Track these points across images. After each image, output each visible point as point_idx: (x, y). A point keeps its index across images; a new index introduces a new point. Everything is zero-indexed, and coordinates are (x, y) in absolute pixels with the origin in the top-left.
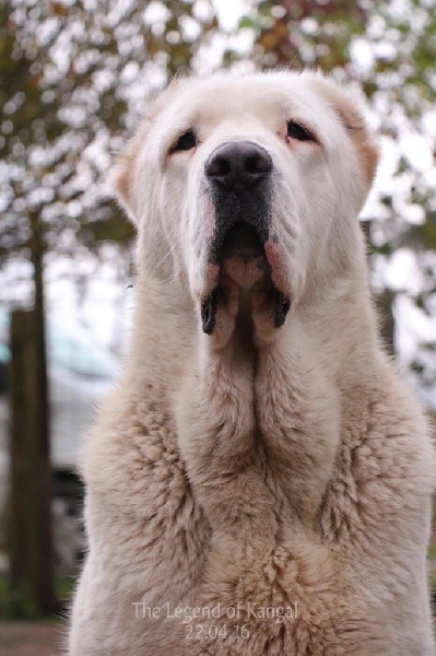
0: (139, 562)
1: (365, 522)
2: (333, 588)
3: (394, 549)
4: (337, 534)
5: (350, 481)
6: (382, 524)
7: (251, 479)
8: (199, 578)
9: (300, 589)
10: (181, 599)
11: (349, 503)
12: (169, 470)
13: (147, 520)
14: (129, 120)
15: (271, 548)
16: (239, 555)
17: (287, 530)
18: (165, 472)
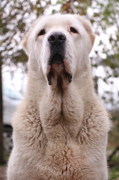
0: (28, 150)
1: (89, 139)
2: (81, 157)
3: (97, 147)
4: (82, 142)
5: (86, 128)
6: (94, 140)
7: (59, 126)
8: (44, 154)
9: (71, 157)
10: (39, 160)
11: (85, 134)
12: (37, 125)
13: (30, 138)
14: (26, 29)
15: (64, 146)
16: (55, 148)
17: (68, 141)
18: (36, 125)
